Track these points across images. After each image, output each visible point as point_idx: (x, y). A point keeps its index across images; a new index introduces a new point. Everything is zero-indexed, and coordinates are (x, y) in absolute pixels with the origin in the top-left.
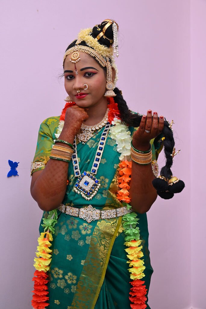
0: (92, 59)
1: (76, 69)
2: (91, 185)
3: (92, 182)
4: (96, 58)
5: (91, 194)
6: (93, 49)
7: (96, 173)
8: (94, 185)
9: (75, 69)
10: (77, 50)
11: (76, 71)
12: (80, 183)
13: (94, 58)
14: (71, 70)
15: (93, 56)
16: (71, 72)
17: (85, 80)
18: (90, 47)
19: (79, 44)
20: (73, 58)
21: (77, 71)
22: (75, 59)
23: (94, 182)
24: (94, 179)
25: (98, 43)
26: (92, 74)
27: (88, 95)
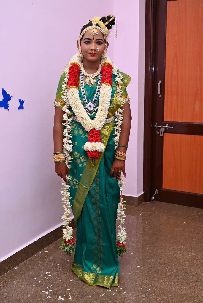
1: (94, 38)
2: (92, 108)
3: (93, 106)
5: (92, 113)
7: (96, 101)
8: (94, 108)
12: (87, 106)
13: (103, 35)
14: (91, 38)
16: (91, 39)
17: (97, 46)
19: (95, 25)
20: (94, 32)
21: (94, 40)
22: (95, 33)
23: (94, 106)
24: (94, 104)
25: (105, 26)
26: (100, 43)
27: (97, 55)
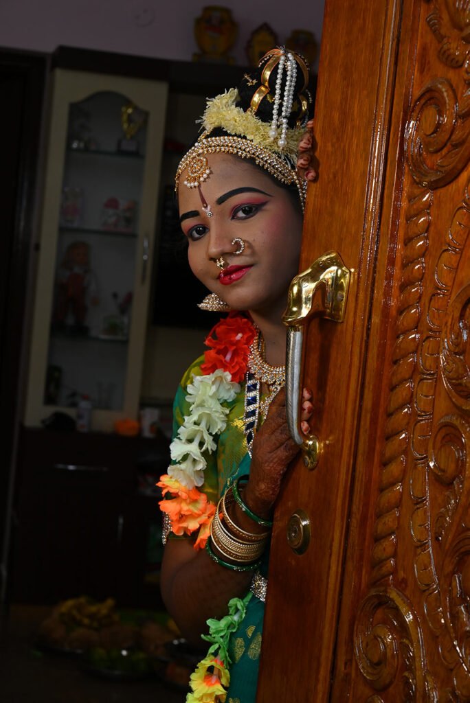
0: (246, 166)
1: (204, 201)
4: (257, 162)
6: (245, 137)
9: (201, 203)
10: (201, 151)
11: (206, 207)
13: (251, 160)
14: (193, 209)
15: (245, 157)
18: (236, 135)
20: (192, 175)
21: (209, 207)
25: (256, 120)
26: (254, 209)
27: (252, 269)
